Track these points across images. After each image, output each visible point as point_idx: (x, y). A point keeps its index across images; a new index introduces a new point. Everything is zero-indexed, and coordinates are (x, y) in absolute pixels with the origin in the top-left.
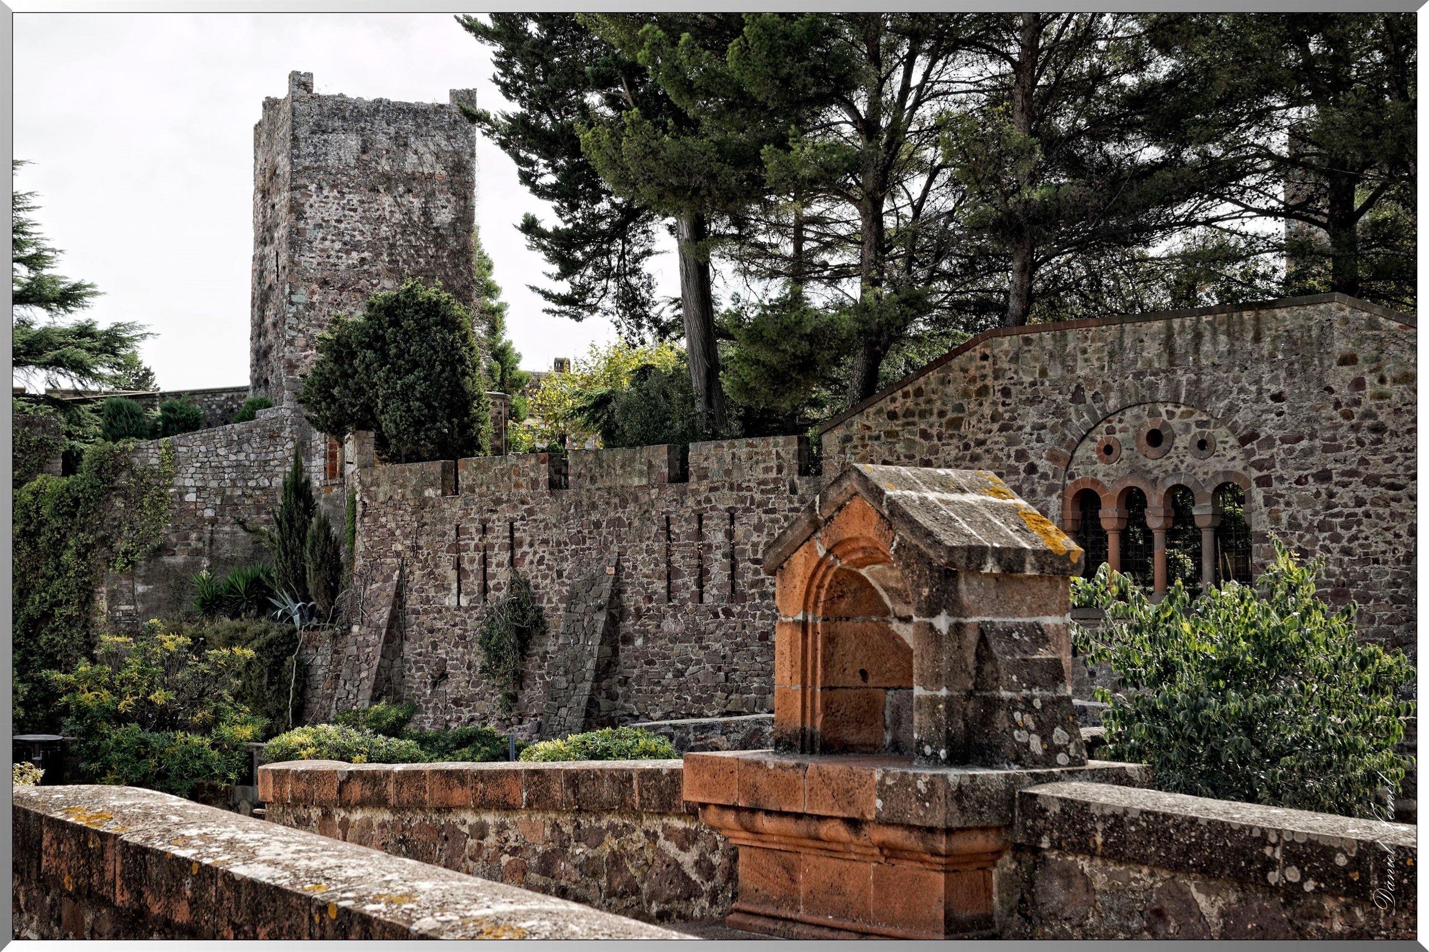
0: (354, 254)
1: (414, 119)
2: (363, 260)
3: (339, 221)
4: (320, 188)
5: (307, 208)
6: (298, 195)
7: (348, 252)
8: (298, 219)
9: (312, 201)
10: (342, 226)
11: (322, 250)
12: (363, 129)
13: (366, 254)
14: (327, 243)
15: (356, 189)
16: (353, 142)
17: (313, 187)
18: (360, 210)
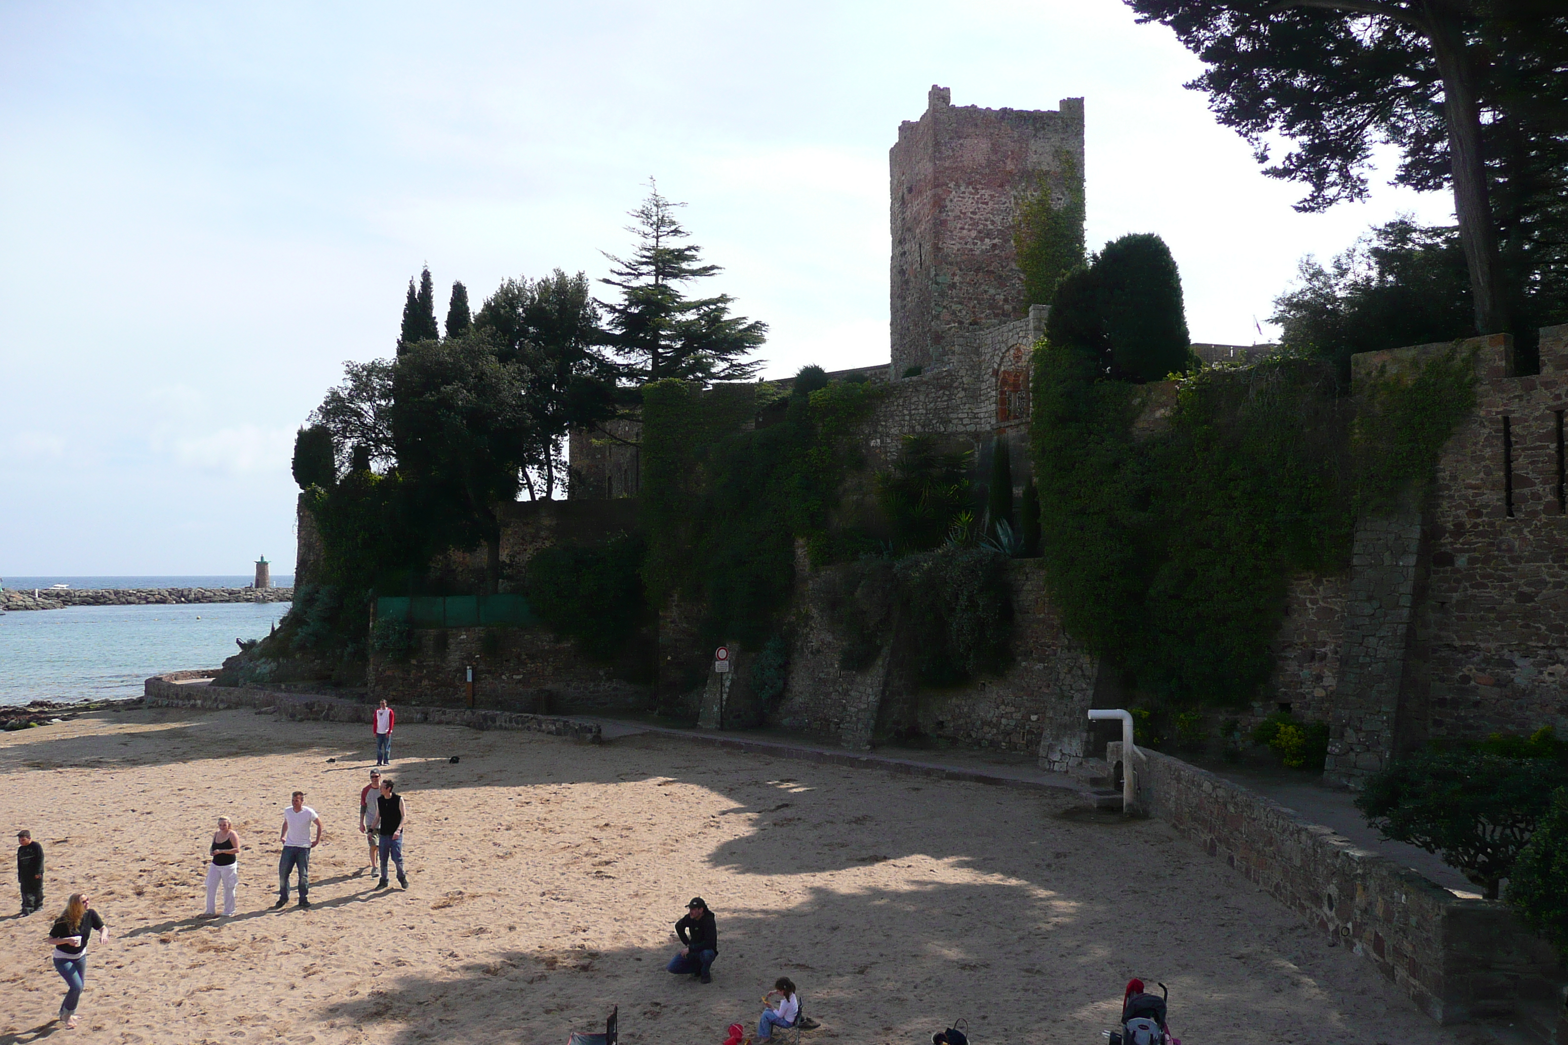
0: (987, 240)
1: (1034, 125)
2: (994, 245)
3: (974, 213)
4: (958, 185)
5: (948, 203)
6: (940, 191)
7: (982, 240)
8: (940, 212)
9: (951, 196)
10: (977, 217)
11: (960, 238)
12: (991, 134)
13: (996, 241)
14: (965, 232)
15: (988, 186)
16: (984, 145)
17: (952, 185)
18: (991, 203)
